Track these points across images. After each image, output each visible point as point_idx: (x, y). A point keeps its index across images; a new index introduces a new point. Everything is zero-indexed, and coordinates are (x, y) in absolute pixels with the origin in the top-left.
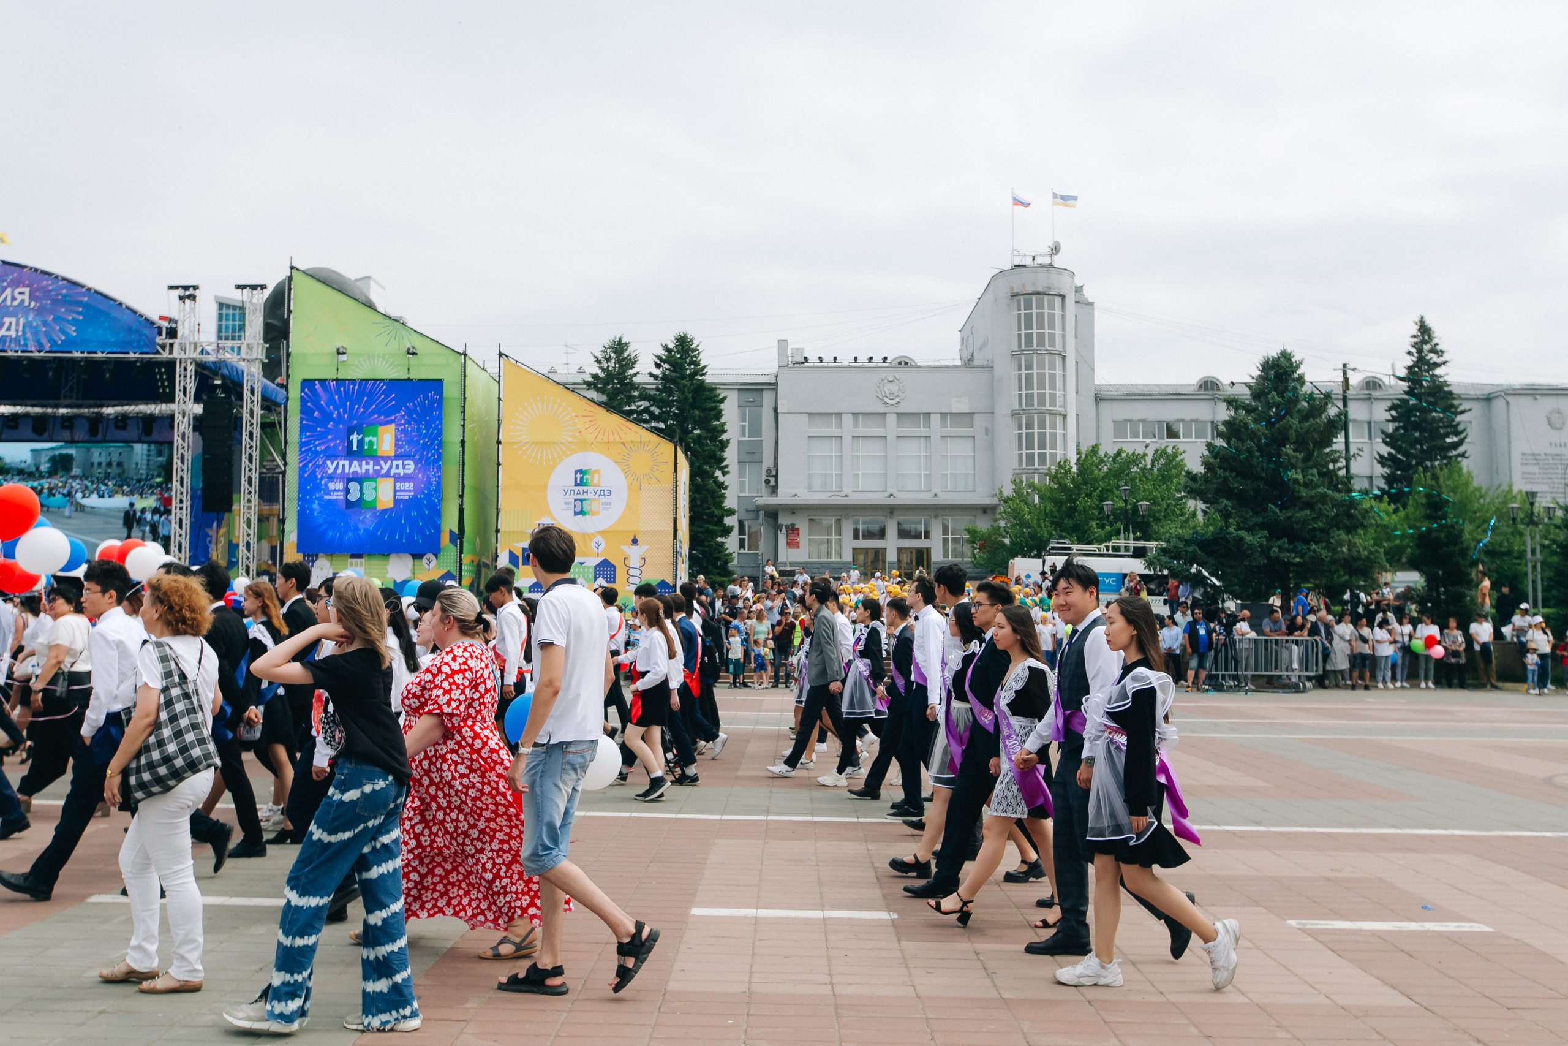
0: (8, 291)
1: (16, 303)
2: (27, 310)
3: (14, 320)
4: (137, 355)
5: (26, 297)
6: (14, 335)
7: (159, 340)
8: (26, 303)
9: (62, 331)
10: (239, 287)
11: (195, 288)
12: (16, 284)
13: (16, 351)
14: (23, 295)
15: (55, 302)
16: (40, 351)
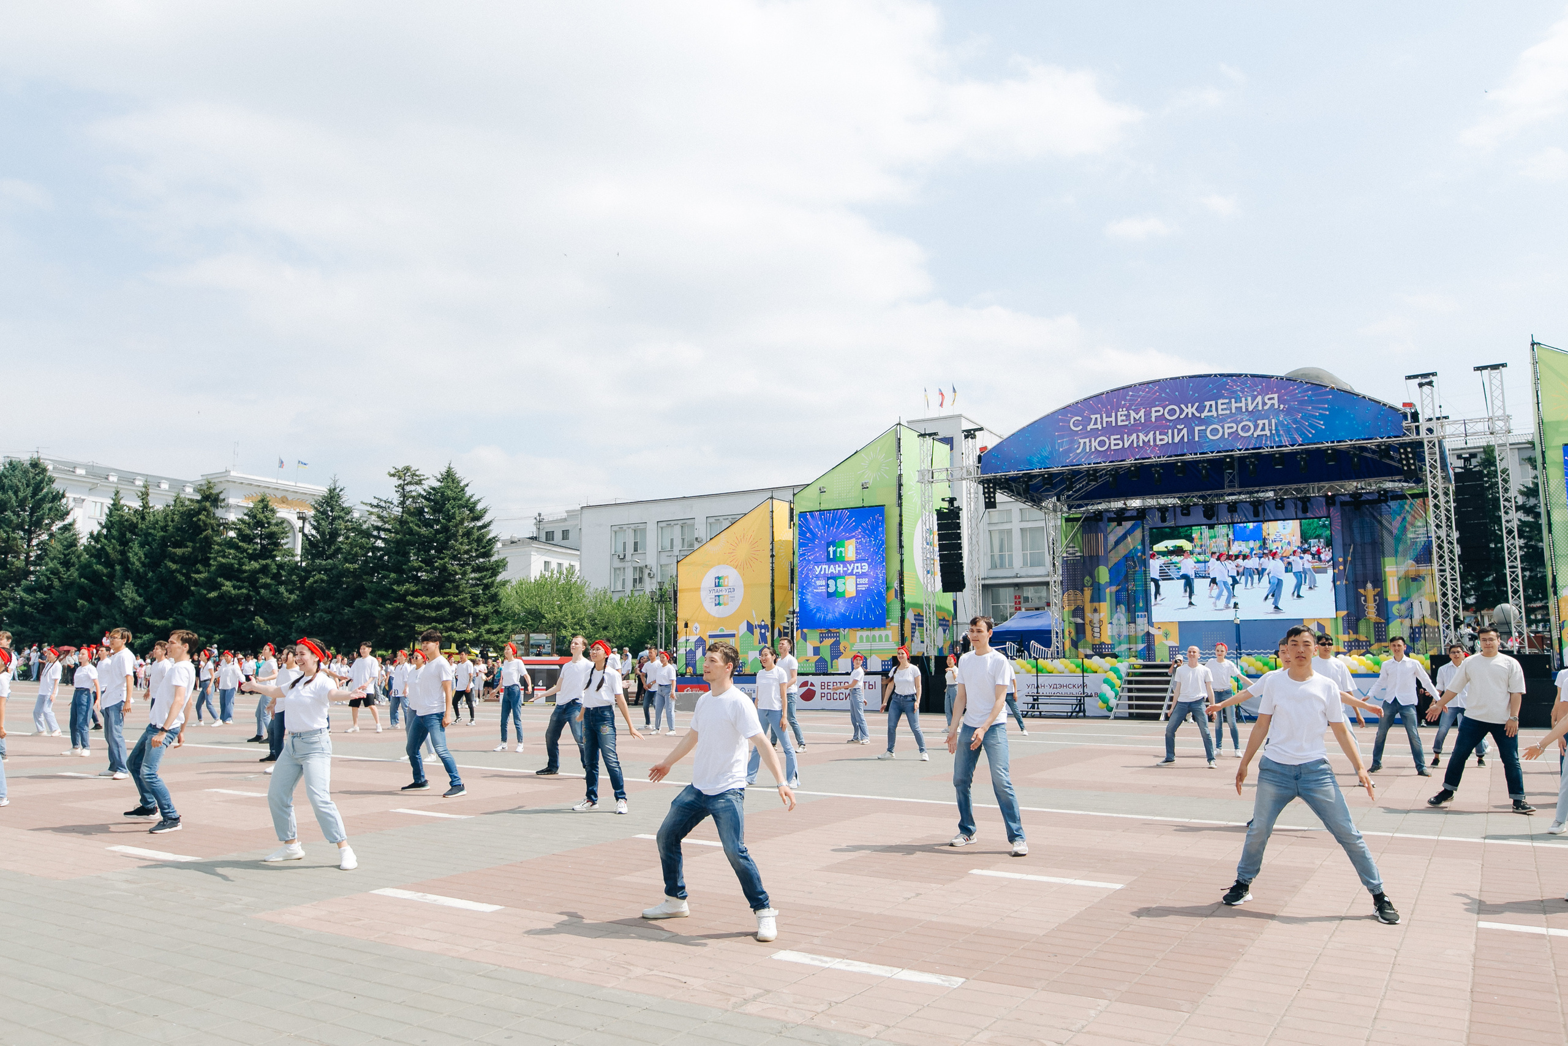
0: (1259, 398)
1: (1266, 408)
2: (1278, 411)
3: (1266, 422)
4: (1384, 440)
5: (1276, 402)
6: (1269, 435)
7: (1404, 424)
8: (1276, 407)
9: (1311, 426)
10: (1478, 369)
11: (1434, 374)
12: (1264, 392)
13: (1272, 447)
14: (1273, 400)
15: (1302, 402)
16: (1293, 445)
